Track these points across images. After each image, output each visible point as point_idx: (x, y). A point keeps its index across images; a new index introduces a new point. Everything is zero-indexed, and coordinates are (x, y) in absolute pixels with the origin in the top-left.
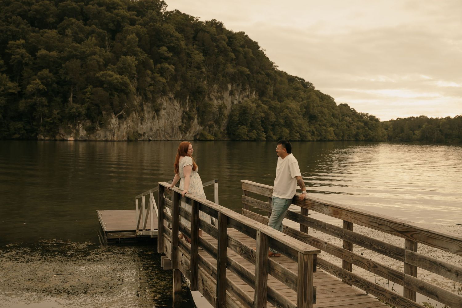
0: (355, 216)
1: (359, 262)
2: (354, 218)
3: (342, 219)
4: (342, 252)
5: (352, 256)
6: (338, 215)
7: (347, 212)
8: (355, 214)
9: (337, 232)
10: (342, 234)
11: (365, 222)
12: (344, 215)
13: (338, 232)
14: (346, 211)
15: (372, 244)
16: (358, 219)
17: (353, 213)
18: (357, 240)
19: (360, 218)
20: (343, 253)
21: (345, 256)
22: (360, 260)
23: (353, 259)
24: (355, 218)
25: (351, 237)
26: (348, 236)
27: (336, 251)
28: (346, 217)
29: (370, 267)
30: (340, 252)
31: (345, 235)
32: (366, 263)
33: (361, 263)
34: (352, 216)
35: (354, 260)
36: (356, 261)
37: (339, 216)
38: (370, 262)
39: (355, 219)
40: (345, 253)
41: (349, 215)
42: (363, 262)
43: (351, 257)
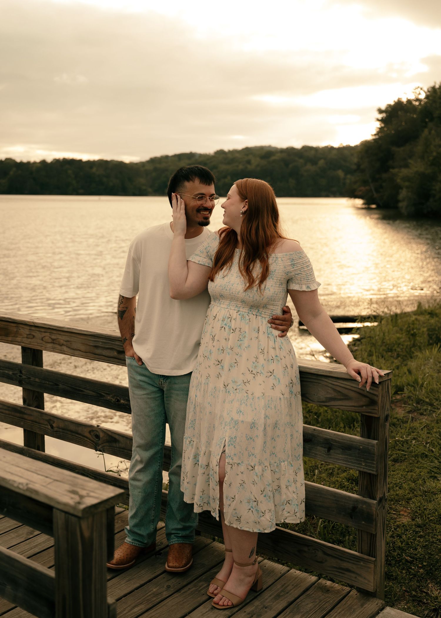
0: (53, 337)
1: (69, 433)
2: (50, 340)
3: (19, 345)
4: (24, 413)
5: (49, 421)
6: (7, 335)
7: (33, 328)
8: (55, 332)
9: (6, 372)
10: (20, 376)
11: (83, 348)
12: (25, 336)
13: (11, 373)
14: (28, 328)
15: (100, 394)
16: (62, 342)
17: (49, 331)
18: (61, 386)
19: (68, 341)
20: (26, 416)
21: (32, 421)
22: (72, 428)
23: (52, 427)
24: (53, 341)
25: (44, 382)
26: (37, 380)
27: (7, 412)
28: (30, 340)
29: (100, 442)
30: (18, 415)
31: (30, 378)
32: (87, 434)
33: (74, 434)
34: (47, 338)
35: (56, 429)
36: (61, 430)
37: (10, 339)
38: (99, 430)
39: (54, 343)
40: (31, 415)
41: (38, 335)
42: (80, 431)
43: (46, 423)
